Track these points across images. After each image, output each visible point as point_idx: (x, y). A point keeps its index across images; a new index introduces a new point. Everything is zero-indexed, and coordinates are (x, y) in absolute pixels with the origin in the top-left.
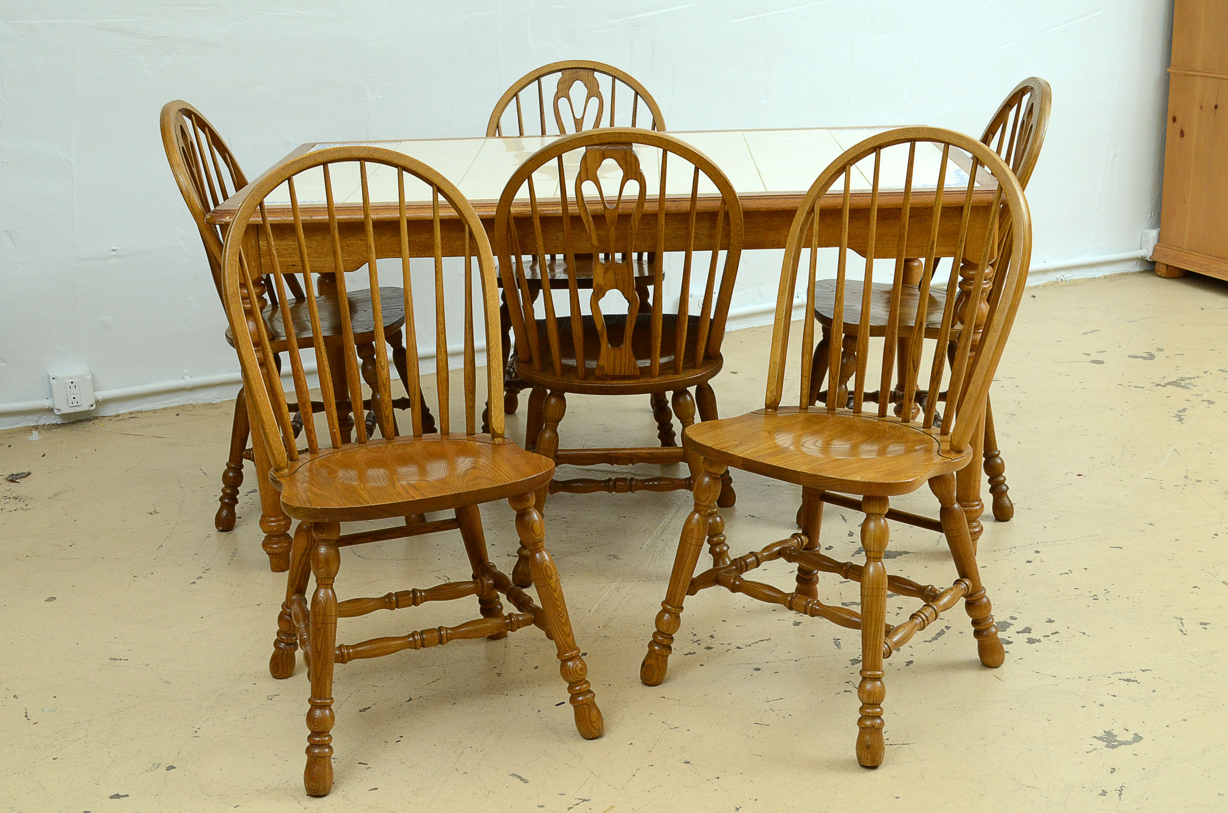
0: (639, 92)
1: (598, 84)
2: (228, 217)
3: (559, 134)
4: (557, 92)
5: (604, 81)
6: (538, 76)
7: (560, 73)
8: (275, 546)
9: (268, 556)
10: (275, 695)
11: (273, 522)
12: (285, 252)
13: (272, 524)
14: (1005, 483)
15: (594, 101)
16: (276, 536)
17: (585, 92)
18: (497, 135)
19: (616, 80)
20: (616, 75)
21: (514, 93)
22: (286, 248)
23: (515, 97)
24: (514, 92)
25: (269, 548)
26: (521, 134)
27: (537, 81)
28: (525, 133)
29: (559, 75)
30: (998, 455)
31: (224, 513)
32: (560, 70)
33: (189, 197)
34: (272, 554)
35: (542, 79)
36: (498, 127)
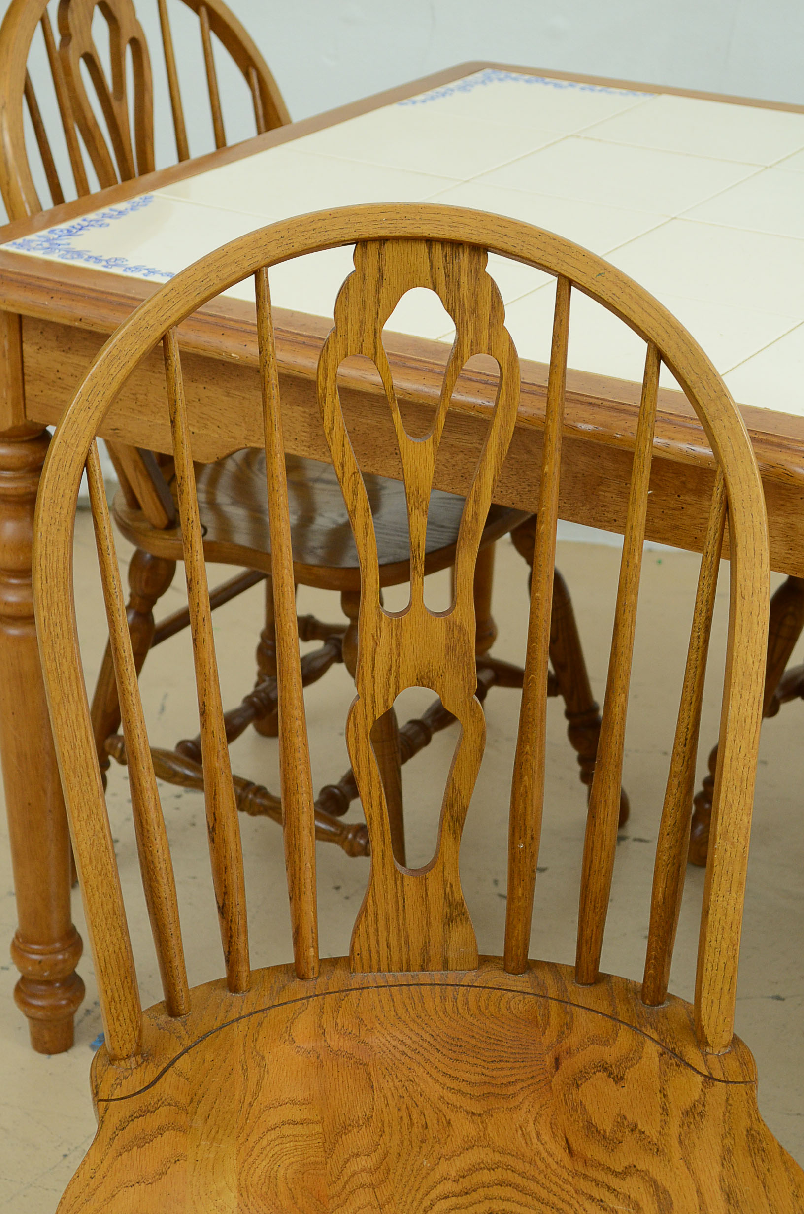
8: (36, 1002)
9: (27, 1020)
13: (32, 957)
16: (40, 982)
34: (28, 1017)
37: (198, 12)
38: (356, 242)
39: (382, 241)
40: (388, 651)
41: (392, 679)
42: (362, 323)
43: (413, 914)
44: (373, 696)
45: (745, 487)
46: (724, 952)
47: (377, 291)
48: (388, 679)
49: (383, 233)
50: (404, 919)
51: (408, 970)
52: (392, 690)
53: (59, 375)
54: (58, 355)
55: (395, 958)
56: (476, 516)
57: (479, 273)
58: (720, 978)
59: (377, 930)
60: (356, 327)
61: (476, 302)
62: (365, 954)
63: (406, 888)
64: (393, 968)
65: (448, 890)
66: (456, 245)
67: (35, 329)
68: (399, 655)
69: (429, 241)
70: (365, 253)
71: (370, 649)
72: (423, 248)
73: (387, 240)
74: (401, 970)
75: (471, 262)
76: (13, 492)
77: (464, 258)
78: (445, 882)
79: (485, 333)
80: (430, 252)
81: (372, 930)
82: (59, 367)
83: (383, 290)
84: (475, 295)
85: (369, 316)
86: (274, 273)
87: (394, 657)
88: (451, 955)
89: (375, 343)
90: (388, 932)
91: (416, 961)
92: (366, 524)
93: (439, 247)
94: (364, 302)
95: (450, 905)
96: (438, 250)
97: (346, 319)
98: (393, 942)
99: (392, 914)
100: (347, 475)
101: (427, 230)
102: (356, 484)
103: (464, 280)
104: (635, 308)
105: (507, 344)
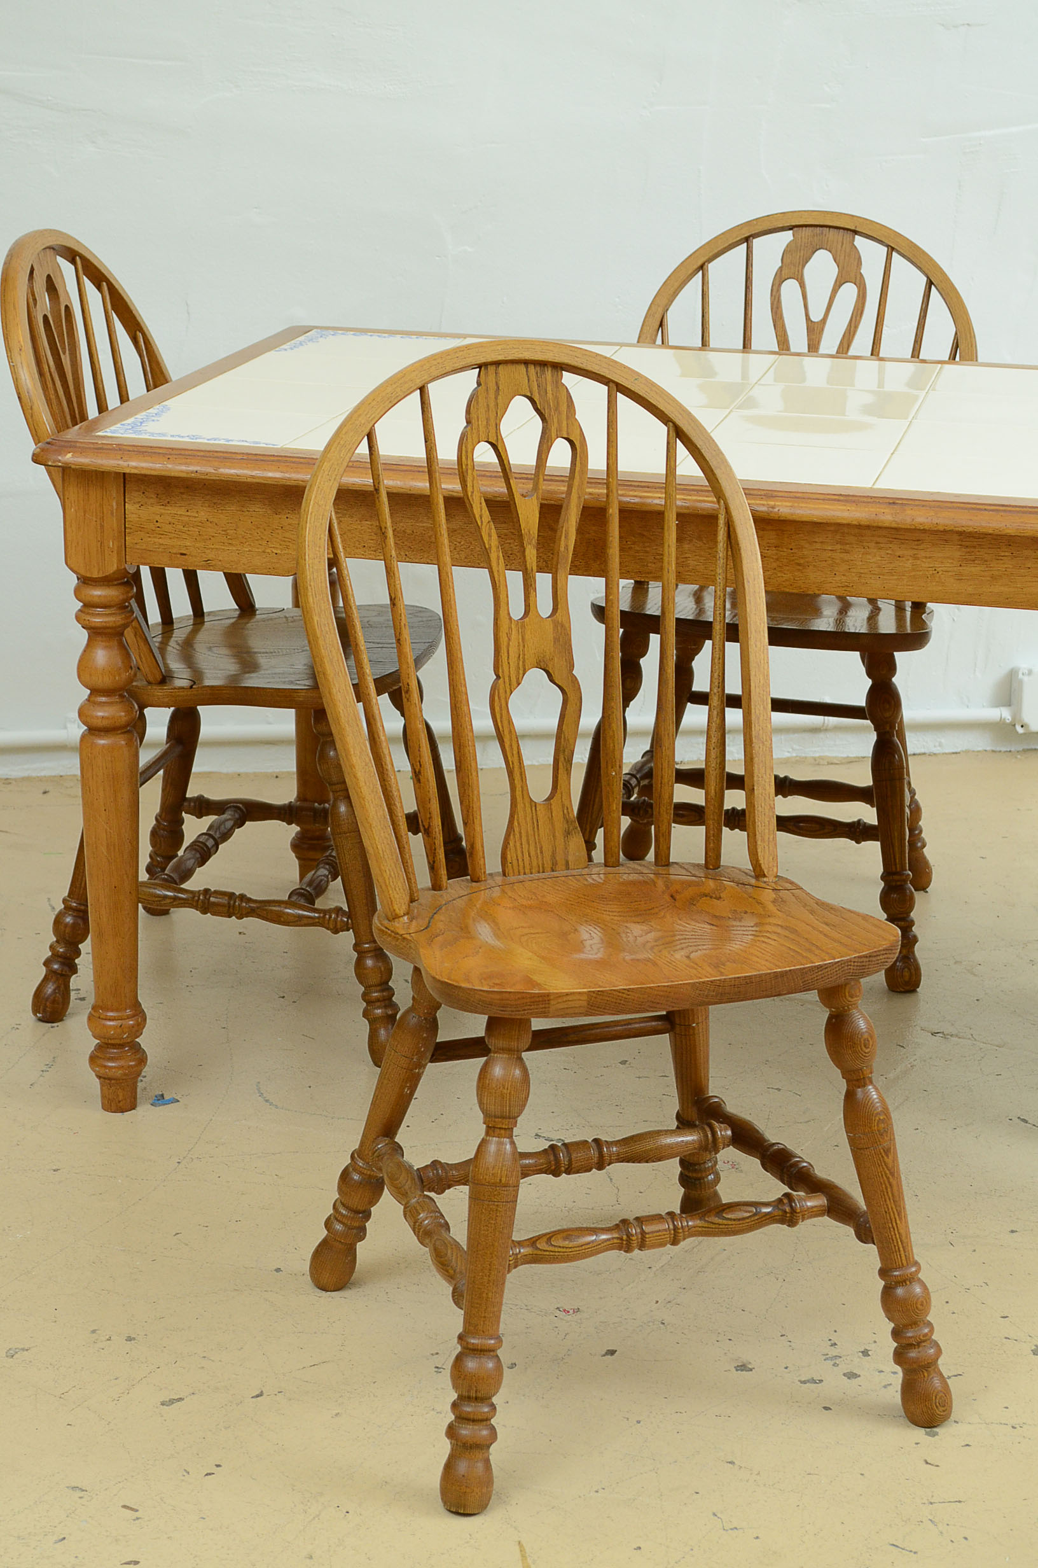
0: (935, 280)
1: (860, 258)
2: (69, 455)
3: (777, 350)
4: (781, 268)
5: (871, 254)
6: (746, 236)
7: (791, 232)
8: (110, 1064)
9: (98, 1080)
10: (23, 1349)
11: (111, 1020)
12: (168, 528)
13: (111, 1023)
15: (849, 291)
16: (114, 1046)
17: (833, 270)
18: (659, 341)
19: (894, 253)
20: (894, 245)
21: (698, 263)
22: (173, 521)
23: (701, 272)
24: (700, 263)
25: (98, 1066)
26: (705, 343)
27: (746, 244)
28: (713, 344)
29: (788, 236)
31: (50, 989)
32: (791, 228)
33: (31, 409)
34: (104, 1078)
35: (756, 242)
36: (661, 325)
37: (99, 288)
38: (480, 367)
39: (497, 363)
40: (517, 644)
41: (521, 663)
42: (488, 420)
43: (544, 830)
44: (510, 677)
46: (767, 814)
47: (496, 398)
48: (518, 664)
49: (500, 358)
50: (539, 835)
51: (543, 872)
52: (521, 672)
53: (158, 524)
54: (158, 509)
55: (535, 864)
56: (567, 547)
57: (558, 384)
58: (767, 831)
59: (521, 844)
60: (485, 423)
61: (558, 403)
62: (515, 862)
63: (539, 813)
64: (533, 871)
65: (565, 811)
66: (542, 364)
67: (139, 491)
68: (524, 646)
69: (526, 363)
70: (486, 374)
71: (505, 644)
72: (522, 368)
73: (500, 364)
74: (539, 872)
75: (552, 376)
76: (111, 625)
77: (549, 373)
78: (563, 806)
79: (565, 423)
80: (527, 371)
81: (518, 844)
82: (158, 518)
83: (500, 397)
84: (556, 398)
85: (492, 415)
86: (432, 388)
87: (521, 648)
88: (570, 858)
89: (497, 433)
90: (529, 845)
91: (548, 865)
92: (498, 557)
93: (533, 367)
94: (488, 405)
95: (567, 822)
96: (532, 368)
97: (478, 417)
98: (533, 853)
99: (531, 832)
100: (484, 524)
101: (527, 355)
102: (490, 529)
103: (549, 388)
104: (660, 399)
105: (579, 430)
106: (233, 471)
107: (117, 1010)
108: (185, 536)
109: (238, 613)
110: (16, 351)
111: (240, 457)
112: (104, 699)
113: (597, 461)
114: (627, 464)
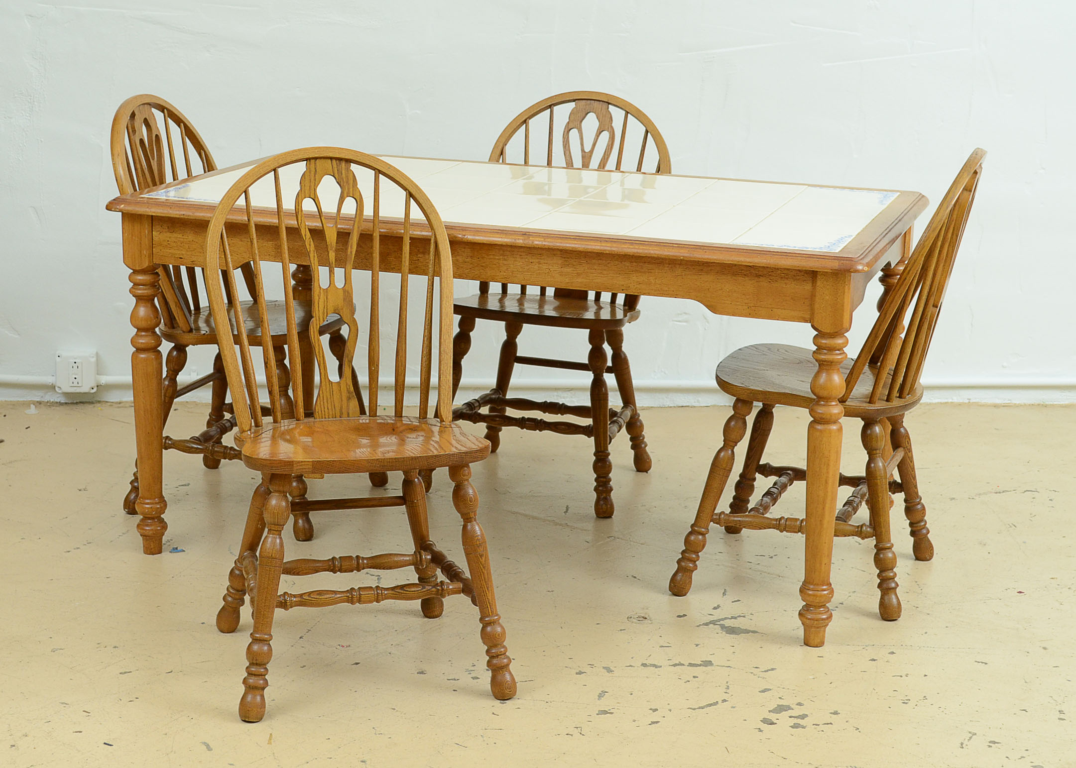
0: (650, 130)
1: (611, 117)
2: (122, 206)
3: (565, 166)
4: (568, 122)
5: (617, 114)
6: (550, 105)
7: (574, 103)
8: (147, 528)
9: (141, 537)
11: (147, 504)
12: (174, 245)
13: (147, 506)
14: (896, 579)
15: (605, 135)
16: (149, 518)
17: (597, 124)
19: (629, 115)
20: (629, 110)
21: (524, 120)
22: (175, 241)
23: (524, 126)
24: (524, 119)
25: (141, 529)
26: (526, 162)
27: (549, 110)
28: (530, 162)
29: (572, 105)
30: (890, 548)
31: (133, 496)
32: (574, 101)
34: (144, 536)
35: (555, 108)
36: (502, 154)
37: (179, 126)
38: (306, 160)
39: (316, 158)
40: (323, 301)
41: (325, 310)
42: (310, 187)
43: (336, 397)
44: (319, 317)
45: (442, 236)
46: (447, 389)
47: (315, 176)
48: (324, 311)
49: (316, 156)
50: (333, 398)
51: (335, 418)
52: (325, 315)
53: (169, 243)
54: (169, 234)
55: (331, 413)
56: (351, 252)
57: (348, 169)
58: (446, 399)
59: (324, 403)
60: (308, 188)
61: (348, 179)
62: (320, 412)
63: (333, 387)
64: (330, 417)
65: (348, 387)
66: (340, 159)
67: (159, 225)
68: (327, 302)
69: (331, 158)
70: (310, 164)
71: (317, 300)
72: (329, 161)
73: (317, 159)
74: (333, 418)
75: (345, 166)
76: (146, 294)
77: (343, 164)
78: (347, 385)
79: (351, 190)
80: (332, 163)
81: (322, 403)
82: (168, 239)
83: (317, 175)
84: (347, 177)
85: (313, 185)
86: (280, 170)
87: (326, 303)
88: (350, 412)
89: (315, 193)
90: (328, 404)
91: (338, 414)
92: (314, 256)
93: (335, 160)
94: (310, 180)
95: (349, 393)
96: (334, 161)
97: (305, 185)
98: (330, 408)
99: (329, 397)
100: (307, 239)
101: (331, 155)
102: (310, 242)
103: (343, 172)
104: (402, 179)
105: (359, 194)
106: (202, 214)
107: (150, 499)
108: (182, 249)
109: (253, 302)
110: (116, 156)
111: (206, 207)
112: (143, 333)
113: (368, 211)
114: (384, 213)
